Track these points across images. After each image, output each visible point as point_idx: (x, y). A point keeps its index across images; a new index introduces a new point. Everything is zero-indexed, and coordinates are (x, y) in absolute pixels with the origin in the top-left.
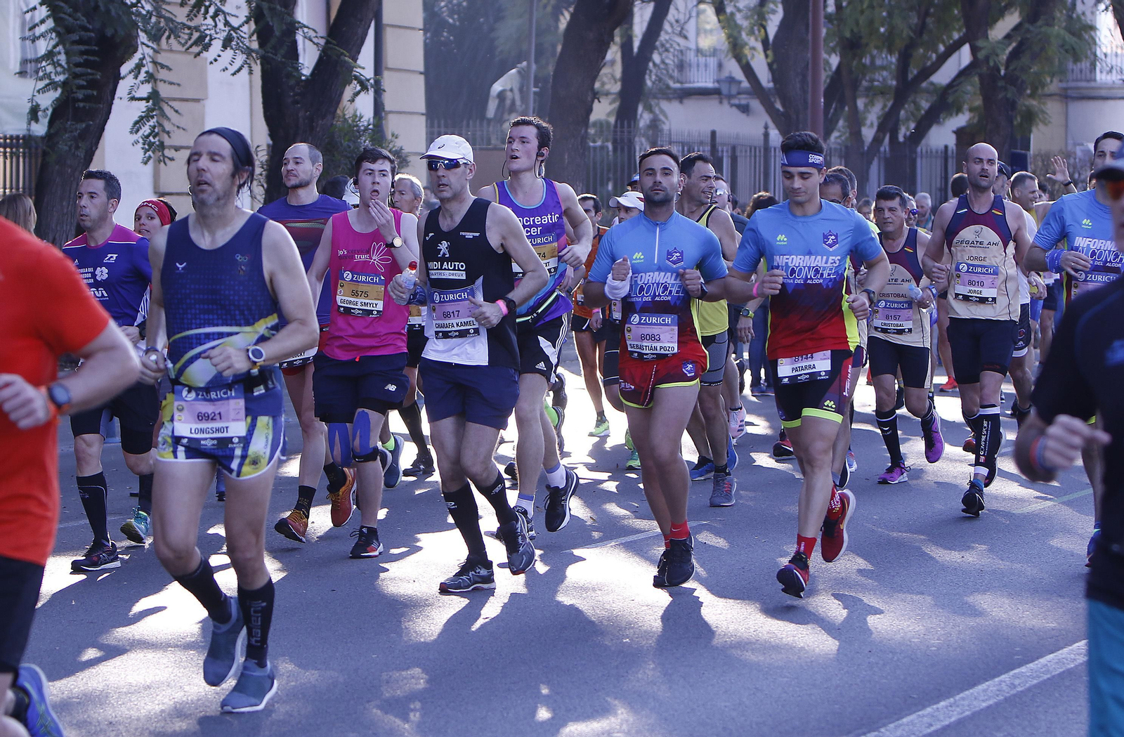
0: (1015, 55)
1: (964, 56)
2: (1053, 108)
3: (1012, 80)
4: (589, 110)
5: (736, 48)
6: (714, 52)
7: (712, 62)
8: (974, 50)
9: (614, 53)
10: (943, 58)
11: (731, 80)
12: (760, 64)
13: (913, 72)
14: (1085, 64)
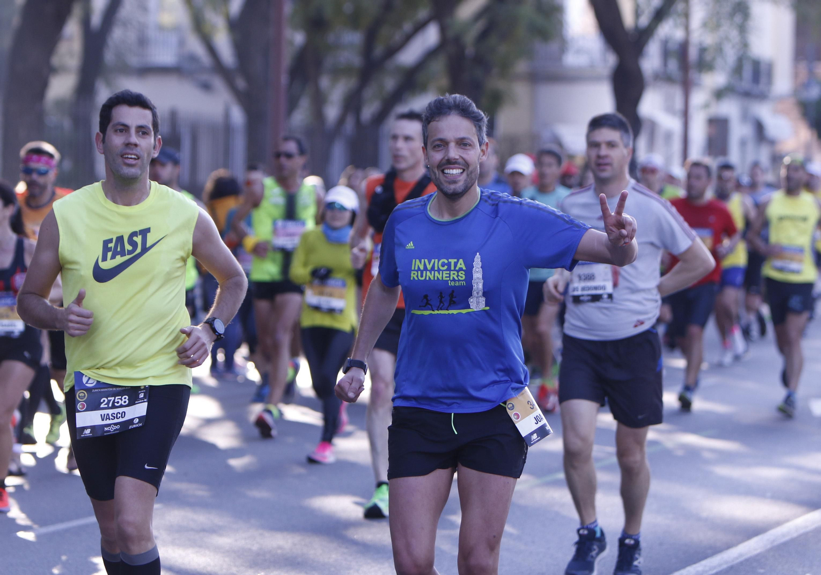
0: (484, 35)
1: (431, 36)
2: (521, 90)
3: (481, 61)
4: (44, 85)
5: (199, 26)
6: (176, 29)
7: (173, 39)
8: (443, 30)
9: (72, 29)
10: (408, 38)
11: (193, 58)
12: (223, 41)
13: (379, 50)
14: (554, 46)
